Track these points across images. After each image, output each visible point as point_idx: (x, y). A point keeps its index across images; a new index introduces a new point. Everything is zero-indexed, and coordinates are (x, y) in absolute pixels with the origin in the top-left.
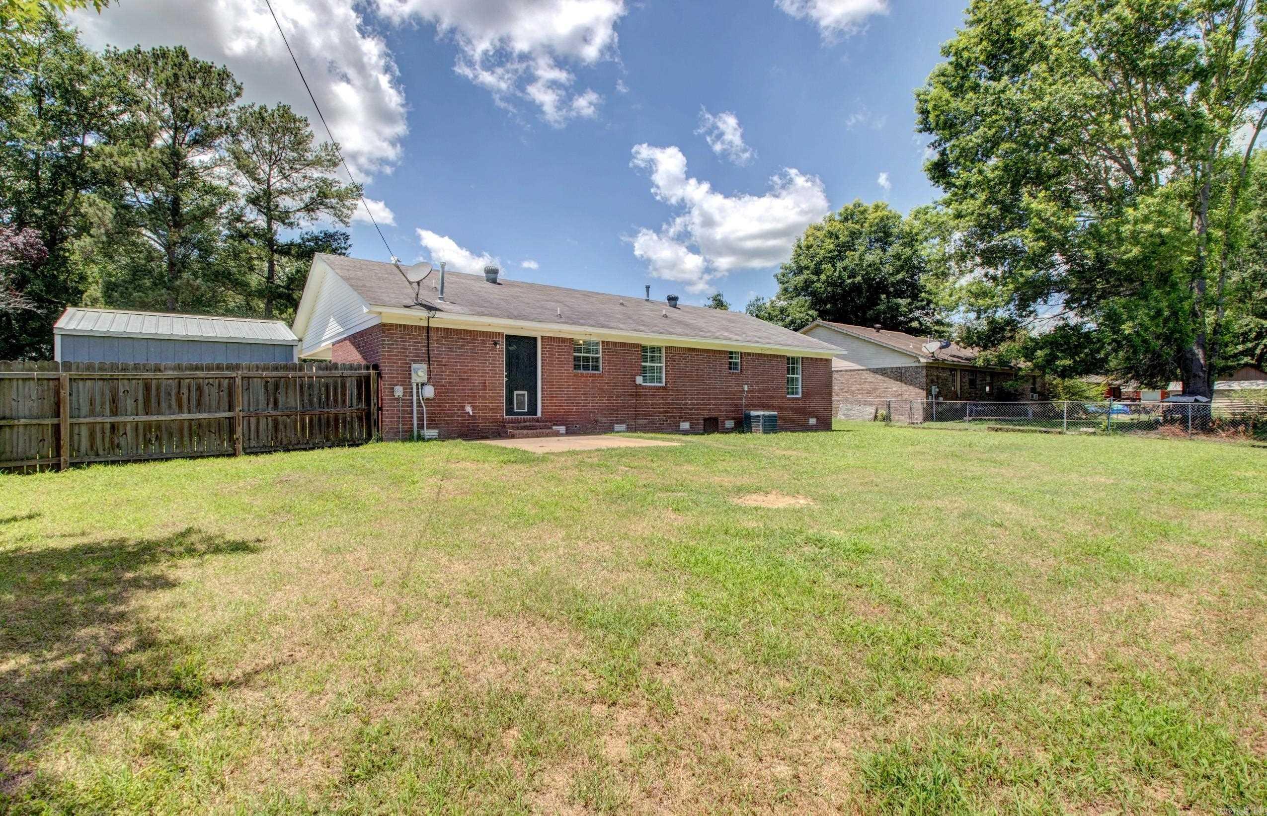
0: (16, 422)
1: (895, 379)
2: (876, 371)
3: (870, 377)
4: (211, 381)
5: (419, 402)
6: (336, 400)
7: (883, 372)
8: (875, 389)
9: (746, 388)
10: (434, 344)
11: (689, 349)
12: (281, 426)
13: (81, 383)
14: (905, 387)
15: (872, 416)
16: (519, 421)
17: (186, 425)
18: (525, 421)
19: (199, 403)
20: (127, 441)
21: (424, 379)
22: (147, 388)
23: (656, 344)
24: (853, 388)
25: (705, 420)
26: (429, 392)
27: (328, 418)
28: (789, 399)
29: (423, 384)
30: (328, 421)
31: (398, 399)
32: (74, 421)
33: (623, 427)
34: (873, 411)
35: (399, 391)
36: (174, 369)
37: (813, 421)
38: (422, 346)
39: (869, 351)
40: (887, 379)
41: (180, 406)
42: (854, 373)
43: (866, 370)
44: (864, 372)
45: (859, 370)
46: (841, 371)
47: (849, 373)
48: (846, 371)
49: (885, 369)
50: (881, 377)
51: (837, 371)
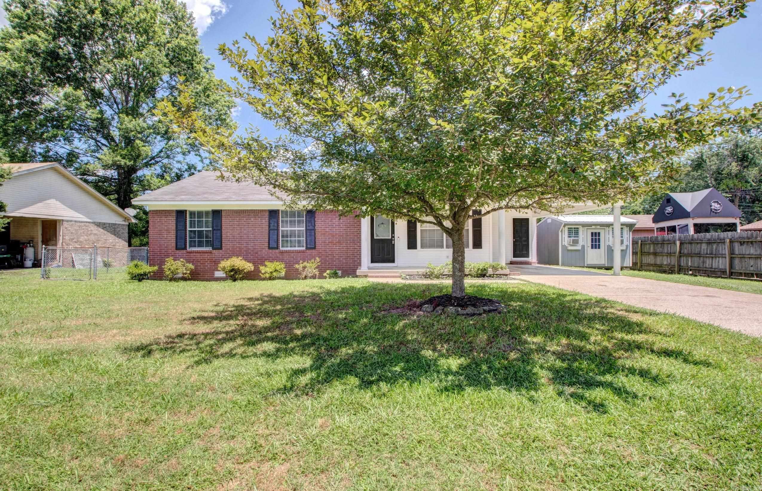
2: (99, 225)
3: (95, 229)
7: (103, 226)
40: (106, 232)
42: (83, 224)
43: (92, 223)
44: (91, 225)
45: (87, 222)
46: (71, 221)
47: (78, 224)
48: (76, 221)
49: (104, 224)
50: (102, 230)
51: (67, 221)
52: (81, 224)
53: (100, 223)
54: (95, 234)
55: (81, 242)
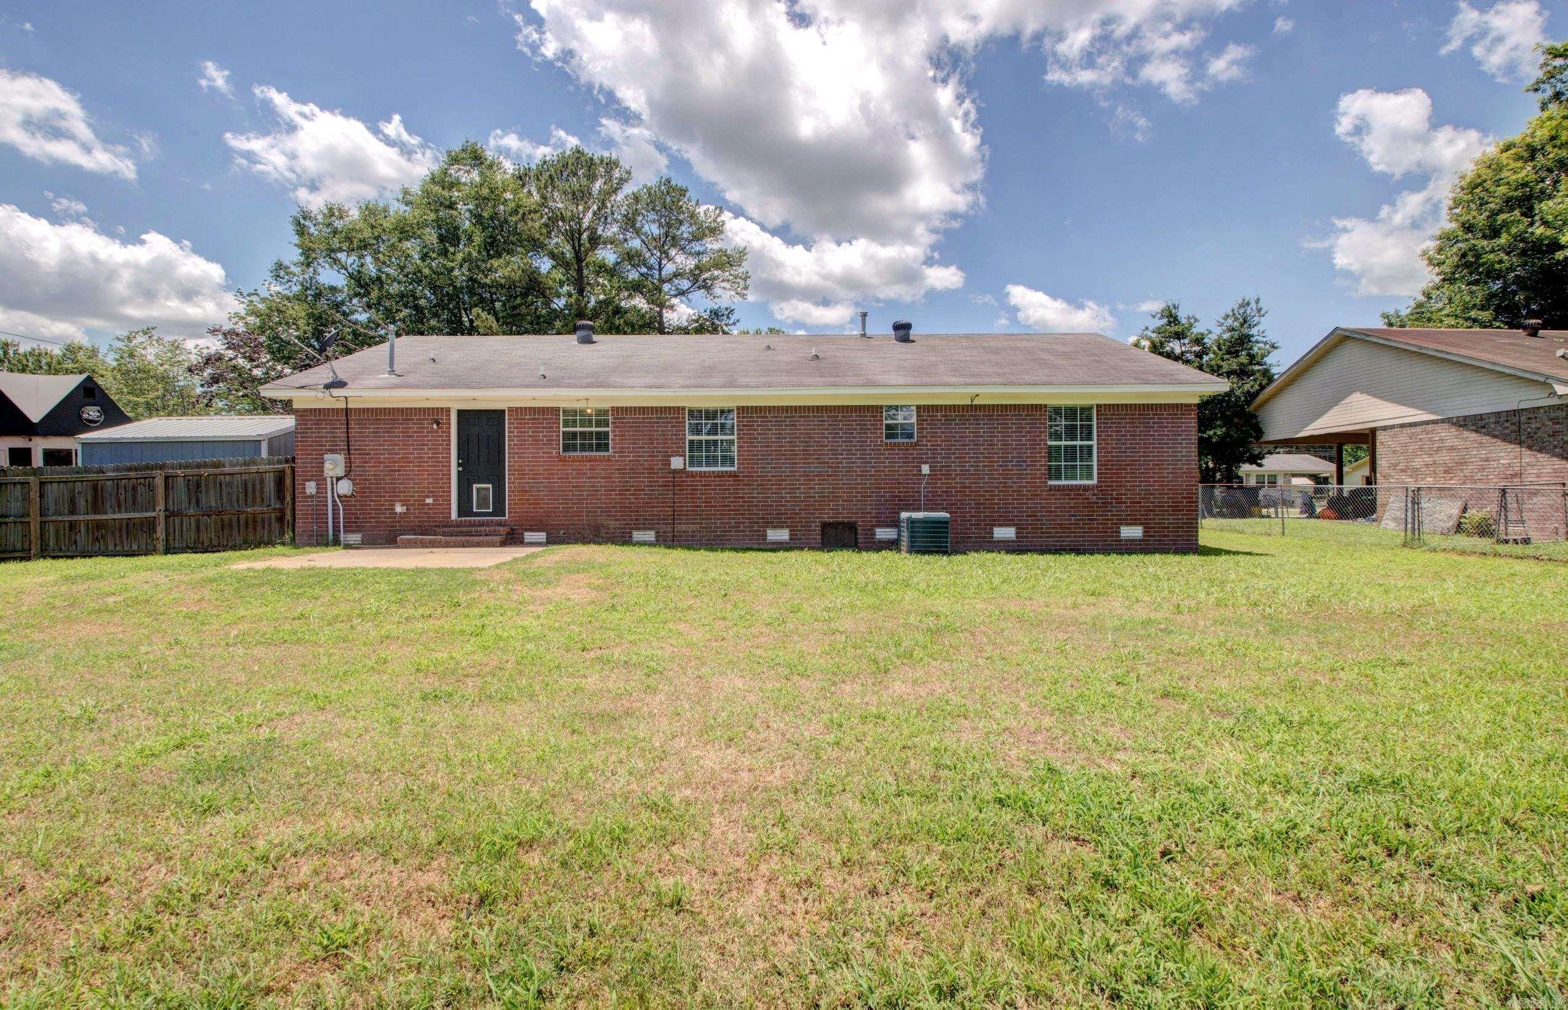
0: (7, 520)
1: (1505, 438)
2: (1465, 423)
3: (1449, 435)
4: (142, 481)
5: (334, 501)
6: (254, 499)
7: (1476, 423)
8: (1462, 463)
9: (925, 469)
10: (355, 429)
11: (788, 409)
12: (202, 527)
13: (49, 486)
14: (1528, 456)
15: (1451, 523)
16: (481, 524)
17: (125, 522)
18: (488, 524)
19: (134, 504)
20: (82, 537)
21: (340, 471)
22: (95, 488)
23: (725, 405)
24: (1417, 463)
25: (825, 526)
26: (345, 487)
27: (247, 518)
28: (1051, 488)
29: (338, 479)
30: (247, 522)
31: (312, 497)
32: (44, 519)
33: (650, 536)
34: (1455, 511)
35: (311, 488)
36: (114, 471)
37: (1132, 532)
38: (341, 432)
39: (1448, 378)
40: (1486, 439)
41: (119, 507)
42: (1419, 429)
43: (1443, 421)
44: (1437, 427)
45: (1427, 423)
46: (1392, 427)
47: (1409, 430)
48: (1402, 426)
49: (1481, 417)
50: (1473, 436)
51: (1385, 428)
52: (1413, 430)
53: (1465, 418)
54: (1452, 449)
55: (1416, 470)
